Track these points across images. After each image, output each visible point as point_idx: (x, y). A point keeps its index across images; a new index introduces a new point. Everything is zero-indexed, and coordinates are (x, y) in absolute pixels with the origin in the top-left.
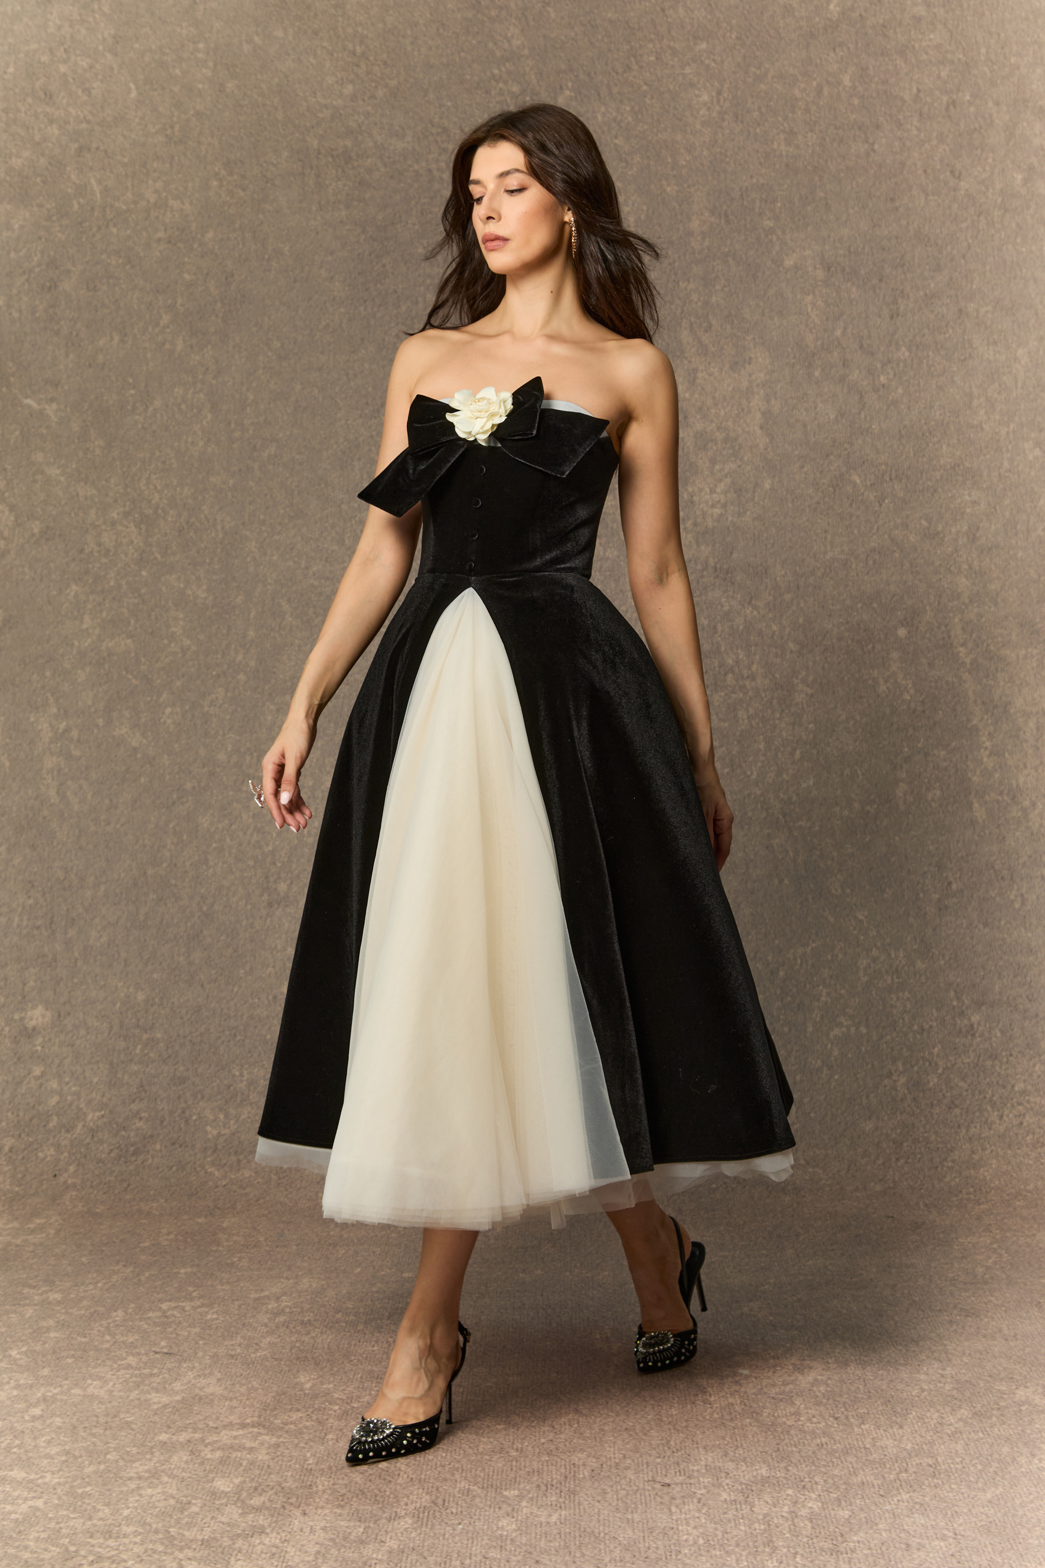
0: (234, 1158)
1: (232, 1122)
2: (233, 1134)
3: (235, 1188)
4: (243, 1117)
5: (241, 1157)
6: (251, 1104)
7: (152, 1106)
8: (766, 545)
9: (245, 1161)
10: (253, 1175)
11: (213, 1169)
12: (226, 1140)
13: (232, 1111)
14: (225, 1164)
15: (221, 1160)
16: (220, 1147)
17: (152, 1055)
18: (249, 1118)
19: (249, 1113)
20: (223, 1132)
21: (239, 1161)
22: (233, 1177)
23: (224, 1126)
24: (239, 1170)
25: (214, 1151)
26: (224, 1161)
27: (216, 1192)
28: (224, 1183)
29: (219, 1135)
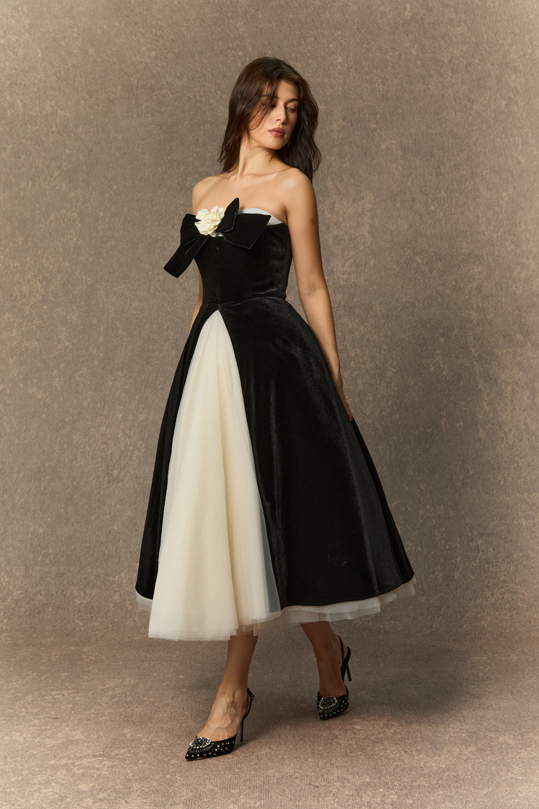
0: (89, 616)
1: (88, 597)
2: (88, 603)
3: (90, 631)
4: (93, 594)
5: (93, 615)
6: (97, 587)
7: (47, 588)
8: (371, 294)
9: (95, 617)
10: (99, 624)
11: (78, 621)
12: (85, 606)
13: (88, 591)
14: (84, 619)
15: (82, 616)
16: (82, 610)
17: (47, 561)
18: (96, 595)
19: (96, 592)
20: (83, 602)
22: (89, 625)
23: (84, 599)
24: (92, 622)
25: (79, 612)
27: (80, 633)
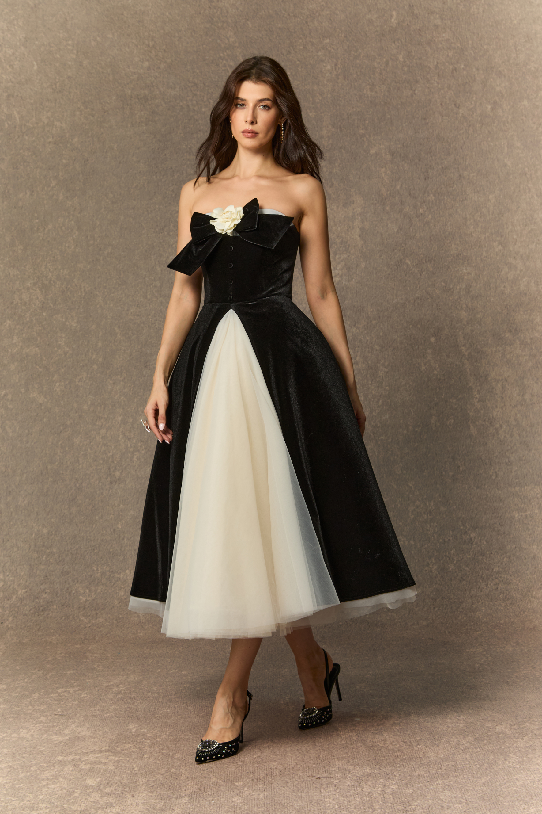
0: (94, 612)
1: (93, 594)
2: (94, 600)
3: (95, 628)
4: (98, 591)
5: (98, 612)
6: (103, 584)
7: (51, 586)
8: (363, 296)
9: (100, 614)
10: (104, 621)
11: (83, 618)
12: (90, 603)
13: (93, 588)
14: (90, 616)
15: (87, 613)
16: (87, 607)
17: (51, 560)
18: (102, 591)
19: (102, 589)
20: (88, 599)
21: (97, 614)
22: (94, 622)
23: (89, 596)
24: (97, 618)
25: (84, 609)
26: (89, 614)
27: (85, 630)
28: (89, 625)
29: (86, 600)
